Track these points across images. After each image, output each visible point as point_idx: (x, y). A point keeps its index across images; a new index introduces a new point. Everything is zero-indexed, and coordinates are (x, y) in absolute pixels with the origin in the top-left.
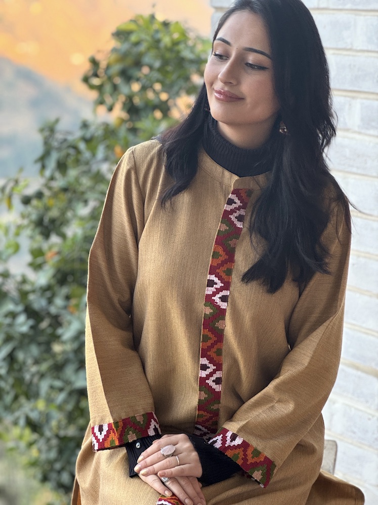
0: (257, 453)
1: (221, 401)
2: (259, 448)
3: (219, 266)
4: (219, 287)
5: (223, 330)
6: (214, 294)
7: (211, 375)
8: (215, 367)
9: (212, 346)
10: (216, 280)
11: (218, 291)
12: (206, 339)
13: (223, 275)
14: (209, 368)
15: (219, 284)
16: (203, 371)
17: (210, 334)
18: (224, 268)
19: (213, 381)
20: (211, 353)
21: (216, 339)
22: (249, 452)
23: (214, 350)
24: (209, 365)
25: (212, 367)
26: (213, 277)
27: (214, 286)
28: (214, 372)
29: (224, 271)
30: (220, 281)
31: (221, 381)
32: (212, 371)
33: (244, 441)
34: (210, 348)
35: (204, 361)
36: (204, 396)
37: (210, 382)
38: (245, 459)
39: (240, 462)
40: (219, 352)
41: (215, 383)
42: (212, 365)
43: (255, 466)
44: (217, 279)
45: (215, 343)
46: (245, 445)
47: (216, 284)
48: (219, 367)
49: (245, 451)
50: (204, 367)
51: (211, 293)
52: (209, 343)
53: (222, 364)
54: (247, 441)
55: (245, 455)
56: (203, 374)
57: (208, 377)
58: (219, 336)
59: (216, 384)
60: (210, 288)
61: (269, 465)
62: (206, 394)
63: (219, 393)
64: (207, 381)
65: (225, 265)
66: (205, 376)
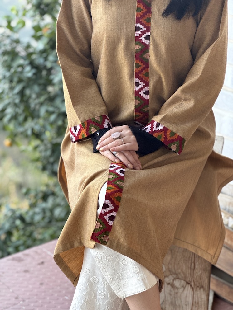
0: (173, 134)
1: (149, 105)
2: (174, 131)
3: (142, 17)
4: (143, 31)
5: (148, 60)
6: (141, 36)
7: (142, 89)
8: (144, 84)
9: (142, 70)
10: (141, 26)
11: (143, 33)
12: (138, 65)
13: (145, 23)
14: (140, 84)
15: (143, 29)
16: (137, 87)
17: (140, 63)
18: (145, 18)
19: (144, 93)
20: (142, 75)
21: (144, 66)
22: (168, 133)
23: (143, 73)
24: (141, 83)
25: (142, 84)
26: (139, 25)
27: (140, 30)
28: (144, 87)
29: (145, 20)
30: (143, 27)
31: (149, 93)
32: (142, 86)
33: (164, 127)
34: (140, 72)
35: (137, 80)
36: (138, 102)
37: (141, 93)
38: (166, 138)
39: (162, 140)
40: (147, 75)
41: (144, 94)
42: (142, 83)
43: (172, 142)
44: (141, 25)
45: (144, 69)
46: (165, 129)
47: (141, 29)
48: (147, 84)
49: (165, 133)
50: (137, 84)
51: (139, 35)
52: (140, 69)
53: (149, 82)
54: (166, 127)
55: (166, 135)
56: (137, 88)
57: (140, 90)
58: (146, 64)
60: (137, 32)
61: (181, 141)
62: (139, 101)
63: (148, 100)
64: (139, 93)
65: (145, 16)
66: (138, 90)
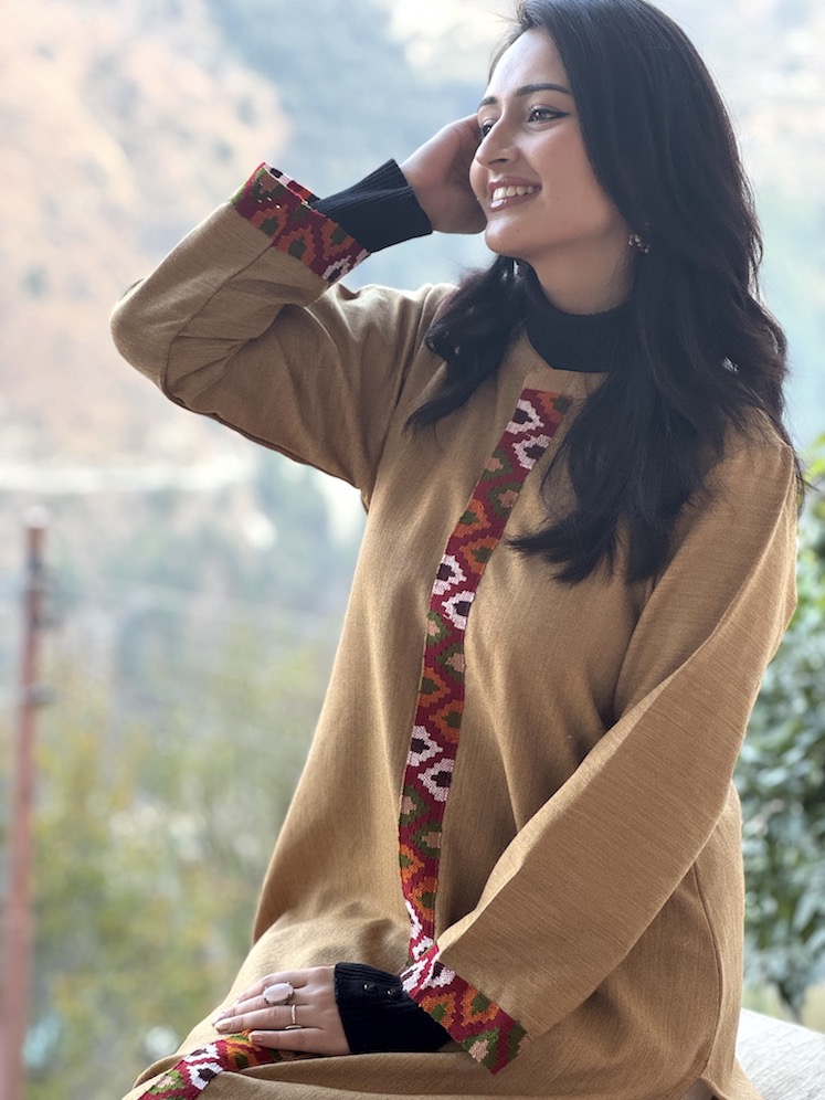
0: (484, 1003)
1: (443, 826)
2: (488, 993)
3: (466, 540)
4: (457, 583)
5: (462, 676)
6: (447, 595)
7: (430, 763)
8: (441, 750)
9: (441, 704)
10: (455, 566)
11: (456, 589)
12: (428, 687)
13: (471, 559)
14: (428, 748)
15: (459, 578)
16: (415, 754)
17: (436, 678)
18: (476, 547)
19: (433, 778)
20: (438, 719)
21: (449, 691)
22: (468, 1000)
23: (445, 712)
24: (430, 743)
25: (434, 748)
26: (451, 561)
27: (450, 578)
28: (437, 758)
29: (473, 552)
30: (461, 571)
31: (450, 781)
32: (433, 755)
34: (434, 708)
35: (420, 733)
36: (410, 806)
37: (426, 779)
38: (458, 1017)
39: (446, 1023)
40: (455, 720)
41: (435, 782)
42: (435, 743)
44: (458, 565)
45: (448, 699)
46: (459, 986)
47: (453, 575)
48: (449, 751)
49: (459, 999)
50: (419, 746)
51: (442, 593)
52: (434, 697)
53: (456, 745)
54: (463, 977)
55: (459, 1008)
56: (415, 759)
57: (424, 766)
58: (455, 686)
59: (438, 785)
60: (441, 583)
62: (414, 803)
63: (441, 805)
64: (420, 776)
65: (479, 540)
66: (418, 765)
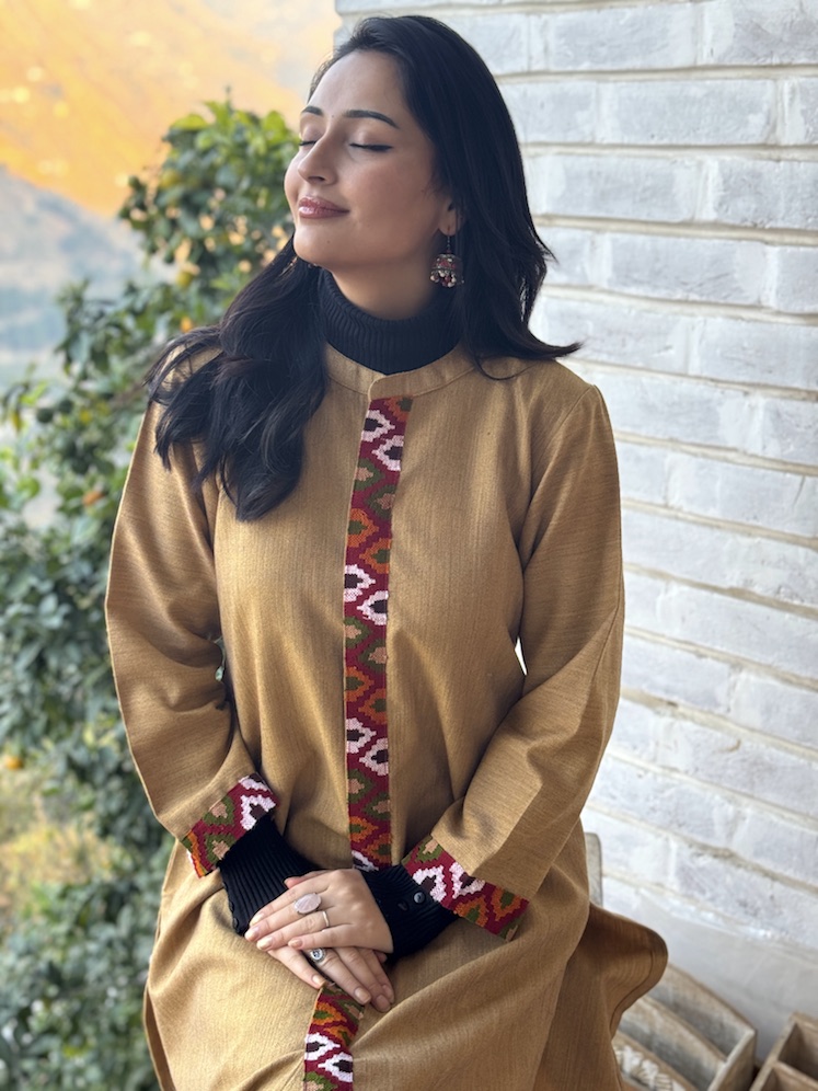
1: (390, 794)
3: (363, 547)
4: (367, 586)
5: (383, 666)
6: (360, 600)
7: (368, 747)
8: (374, 733)
9: (367, 695)
10: (360, 573)
11: (367, 593)
12: (353, 684)
13: (373, 563)
14: (363, 735)
15: (368, 581)
16: (353, 743)
17: (360, 676)
18: (374, 550)
19: (373, 758)
20: (366, 709)
21: (372, 683)
22: (496, 899)
23: (371, 702)
24: (364, 731)
25: (369, 734)
26: (353, 570)
27: (358, 585)
28: (373, 741)
29: (374, 556)
30: (368, 575)
31: (388, 756)
32: (369, 740)
33: (486, 885)
34: (361, 700)
35: (353, 724)
36: (358, 786)
37: (367, 760)
38: (491, 914)
39: (482, 923)
40: (381, 706)
41: (376, 761)
42: (368, 730)
44: (362, 571)
45: (372, 690)
47: (361, 581)
48: (381, 731)
49: (488, 899)
50: (354, 736)
51: (355, 599)
52: (359, 692)
53: (386, 726)
55: (491, 907)
56: (353, 747)
57: (363, 751)
58: (378, 677)
59: (378, 763)
60: (351, 591)
62: (361, 783)
63: (385, 778)
64: (361, 760)
65: (374, 544)
66: (357, 751)
